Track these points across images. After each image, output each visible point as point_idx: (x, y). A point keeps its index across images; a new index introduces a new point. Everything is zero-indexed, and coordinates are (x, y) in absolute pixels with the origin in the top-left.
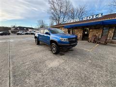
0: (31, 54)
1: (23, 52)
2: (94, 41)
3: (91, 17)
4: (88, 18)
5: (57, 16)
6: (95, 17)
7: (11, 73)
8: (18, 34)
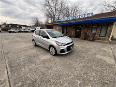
0: (25, 50)
1: (17, 49)
2: (85, 38)
3: (83, 16)
4: (81, 17)
5: (52, 13)
6: (86, 16)
7: (7, 65)
8: (10, 32)
